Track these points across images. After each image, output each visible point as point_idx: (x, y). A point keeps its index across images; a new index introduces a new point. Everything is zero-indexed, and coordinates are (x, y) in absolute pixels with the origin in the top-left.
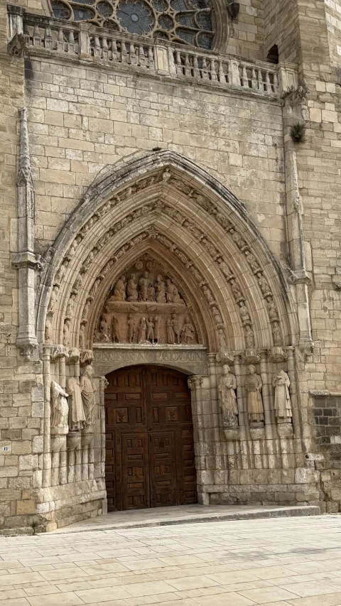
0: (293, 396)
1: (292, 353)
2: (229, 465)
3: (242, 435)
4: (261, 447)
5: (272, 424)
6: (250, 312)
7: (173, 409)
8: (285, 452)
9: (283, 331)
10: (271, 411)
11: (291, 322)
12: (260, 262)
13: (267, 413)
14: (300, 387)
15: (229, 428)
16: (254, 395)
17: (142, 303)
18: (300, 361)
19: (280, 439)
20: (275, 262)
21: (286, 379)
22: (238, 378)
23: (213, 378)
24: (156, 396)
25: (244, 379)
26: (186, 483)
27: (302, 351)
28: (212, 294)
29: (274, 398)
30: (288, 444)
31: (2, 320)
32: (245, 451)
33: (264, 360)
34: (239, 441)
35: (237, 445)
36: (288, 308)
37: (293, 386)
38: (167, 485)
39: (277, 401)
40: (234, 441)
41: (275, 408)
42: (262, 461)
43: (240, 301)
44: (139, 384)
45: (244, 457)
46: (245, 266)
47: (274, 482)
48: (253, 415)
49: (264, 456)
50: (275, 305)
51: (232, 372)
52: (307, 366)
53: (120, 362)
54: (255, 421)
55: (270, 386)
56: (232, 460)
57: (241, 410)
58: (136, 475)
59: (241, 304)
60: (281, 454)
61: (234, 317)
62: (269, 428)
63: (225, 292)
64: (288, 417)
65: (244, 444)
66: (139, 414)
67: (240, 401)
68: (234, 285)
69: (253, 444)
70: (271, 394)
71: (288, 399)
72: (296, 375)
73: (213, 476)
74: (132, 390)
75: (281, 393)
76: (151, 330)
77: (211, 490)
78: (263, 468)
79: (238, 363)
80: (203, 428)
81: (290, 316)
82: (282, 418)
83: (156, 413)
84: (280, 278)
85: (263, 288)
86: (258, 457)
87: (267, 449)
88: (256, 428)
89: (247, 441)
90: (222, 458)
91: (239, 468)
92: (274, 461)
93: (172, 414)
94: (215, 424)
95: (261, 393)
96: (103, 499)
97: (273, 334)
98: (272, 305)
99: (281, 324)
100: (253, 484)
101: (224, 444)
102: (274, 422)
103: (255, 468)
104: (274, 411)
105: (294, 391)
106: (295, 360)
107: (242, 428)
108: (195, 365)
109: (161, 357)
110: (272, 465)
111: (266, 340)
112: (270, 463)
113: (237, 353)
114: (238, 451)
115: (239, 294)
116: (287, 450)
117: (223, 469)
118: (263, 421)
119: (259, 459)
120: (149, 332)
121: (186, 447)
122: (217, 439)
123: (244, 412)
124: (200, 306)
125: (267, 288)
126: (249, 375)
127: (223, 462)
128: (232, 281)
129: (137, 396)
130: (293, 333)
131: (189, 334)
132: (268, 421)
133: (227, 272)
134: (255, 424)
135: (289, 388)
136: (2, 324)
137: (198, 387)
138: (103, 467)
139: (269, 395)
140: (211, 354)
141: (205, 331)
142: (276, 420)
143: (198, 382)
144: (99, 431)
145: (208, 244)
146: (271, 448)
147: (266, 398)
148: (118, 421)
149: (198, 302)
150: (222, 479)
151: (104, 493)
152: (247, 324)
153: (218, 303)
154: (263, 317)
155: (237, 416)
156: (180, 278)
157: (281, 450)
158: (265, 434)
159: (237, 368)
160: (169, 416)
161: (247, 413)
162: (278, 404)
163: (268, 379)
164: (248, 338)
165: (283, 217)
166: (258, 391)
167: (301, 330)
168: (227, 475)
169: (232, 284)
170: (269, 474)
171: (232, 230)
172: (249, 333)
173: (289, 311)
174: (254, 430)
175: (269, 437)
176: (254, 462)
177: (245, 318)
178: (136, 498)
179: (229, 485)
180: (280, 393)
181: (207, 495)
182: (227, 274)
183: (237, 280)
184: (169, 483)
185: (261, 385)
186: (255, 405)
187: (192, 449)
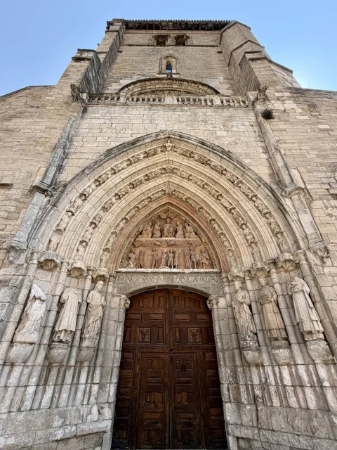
0: (318, 305)
1: (303, 258)
2: (255, 398)
3: (265, 359)
4: (291, 374)
5: (299, 343)
6: (253, 232)
7: (195, 330)
8: (326, 384)
9: (288, 240)
10: (294, 326)
11: (295, 229)
12: (252, 189)
13: (290, 329)
14: (325, 294)
15: (249, 348)
16: (269, 308)
17: (163, 239)
18: (316, 265)
19: (315, 364)
20: (265, 184)
21: (303, 286)
22: (251, 293)
23: (228, 296)
24: (179, 317)
25: (256, 293)
26: (212, 417)
27: (315, 253)
28: (219, 226)
29: (294, 311)
30: (329, 371)
31: (3, 230)
32: (272, 379)
33: (274, 270)
34: (263, 366)
35: (262, 371)
36: (288, 217)
37: (314, 292)
38: (190, 418)
39: (298, 311)
40: (257, 366)
41: (298, 321)
42: (296, 395)
43: (242, 225)
44: (163, 305)
45: (272, 389)
46: (240, 196)
47: (323, 435)
48: (272, 331)
49: (299, 389)
50: (274, 219)
51: (244, 288)
52: (326, 270)
53: (140, 283)
54: (276, 339)
55: (287, 297)
56: (258, 392)
57: (259, 327)
58: (154, 402)
59: (244, 227)
60: (322, 387)
61: (239, 239)
62: (295, 348)
63: (229, 221)
64: (318, 332)
65: (269, 370)
66: (160, 334)
67: (256, 317)
68: (235, 213)
69: (280, 371)
70: (290, 306)
71: (311, 308)
72: (315, 280)
73: (239, 412)
74: (156, 311)
75: (301, 301)
76: (171, 259)
77: (238, 433)
78: (300, 407)
79: (248, 278)
80: (223, 350)
81: (292, 224)
82: (310, 333)
83: (177, 333)
84: (274, 196)
85: (260, 208)
86: (290, 390)
87: (300, 378)
88: (279, 348)
89: (273, 366)
90: (247, 388)
91: (269, 404)
92: (313, 397)
93: (194, 335)
94: (235, 346)
95: (278, 305)
96: (105, 432)
97: (279, 245)
98: (272, 220)
99: (285, 233)
100: (291, 433)
101: (247, 369)
102: (301, 341)
103: (289, 406)
104: (297, 326)
105: (317, 298)
106: (309, 265)
107: (264, 349)
108: (210, 286)
109: (178, 280)
110: (312, 404)
111: (273, 252)
112: (309, 400)
113: (246, 269)
114: (263, 380)
115: (240, 219)
116: (329, 380)
117: (249, 404)
118: (287, 339)
119: (292, 394)
120: (170, 261)
121: (210, 372)
122: (238, 363)
123: (262, 330)
124: (211, 238)
125: (264, 207)
126: (261, 288)
127: (248, 394)
128: (233, 211)
129: (160, 317)
130: (299, 238)
131: (204, 261)
132: (292, 339)
133: (227, 205)
134: (277, 343)
135: (309, 295)
136: (2, 233)
137: (215, 307)
138: (112, 390)
139: (288, 308)
140: (224, 275)
141: (217, 257)
142: (303, 337)
143: (214, 302)
144: (112, 348)
145: (209, 189)
146: (305, 378)
147: (284, 311)
148: (141, 340)
149: (209, 235)
150: (249, 418)
151: (107, 424)
152: (252, 243)
153: (225, 232)
154: (266, 233)
155: (256, 334)
156: (194, 220)
157: (320, 381)
158: (292, 357)
159: (248, 283)
160: (191, 337)
161: (266, 330)
162: (299, 316)
163: (282, 290)
164: (255, 254)
165: (267, 159)
166: (273, 303)
167: (308, 233)
168: (255, 413)
169: (233, 214)
170: (310, 420)
171: (224, 172)
172: (256, 249)
173: (289, 220)
174: (277, 351)
175: (299, 360)
176: (286, 397)
177: (248, 237)
178: (153, 433)
179: (259, 429)
180: (299, 301)
181: (235, 439)
182: (227, 206)
183: (237, 209)
184: (191, 415)
185: (275, 296)
186: (273, 320)
187: (217, 374)
